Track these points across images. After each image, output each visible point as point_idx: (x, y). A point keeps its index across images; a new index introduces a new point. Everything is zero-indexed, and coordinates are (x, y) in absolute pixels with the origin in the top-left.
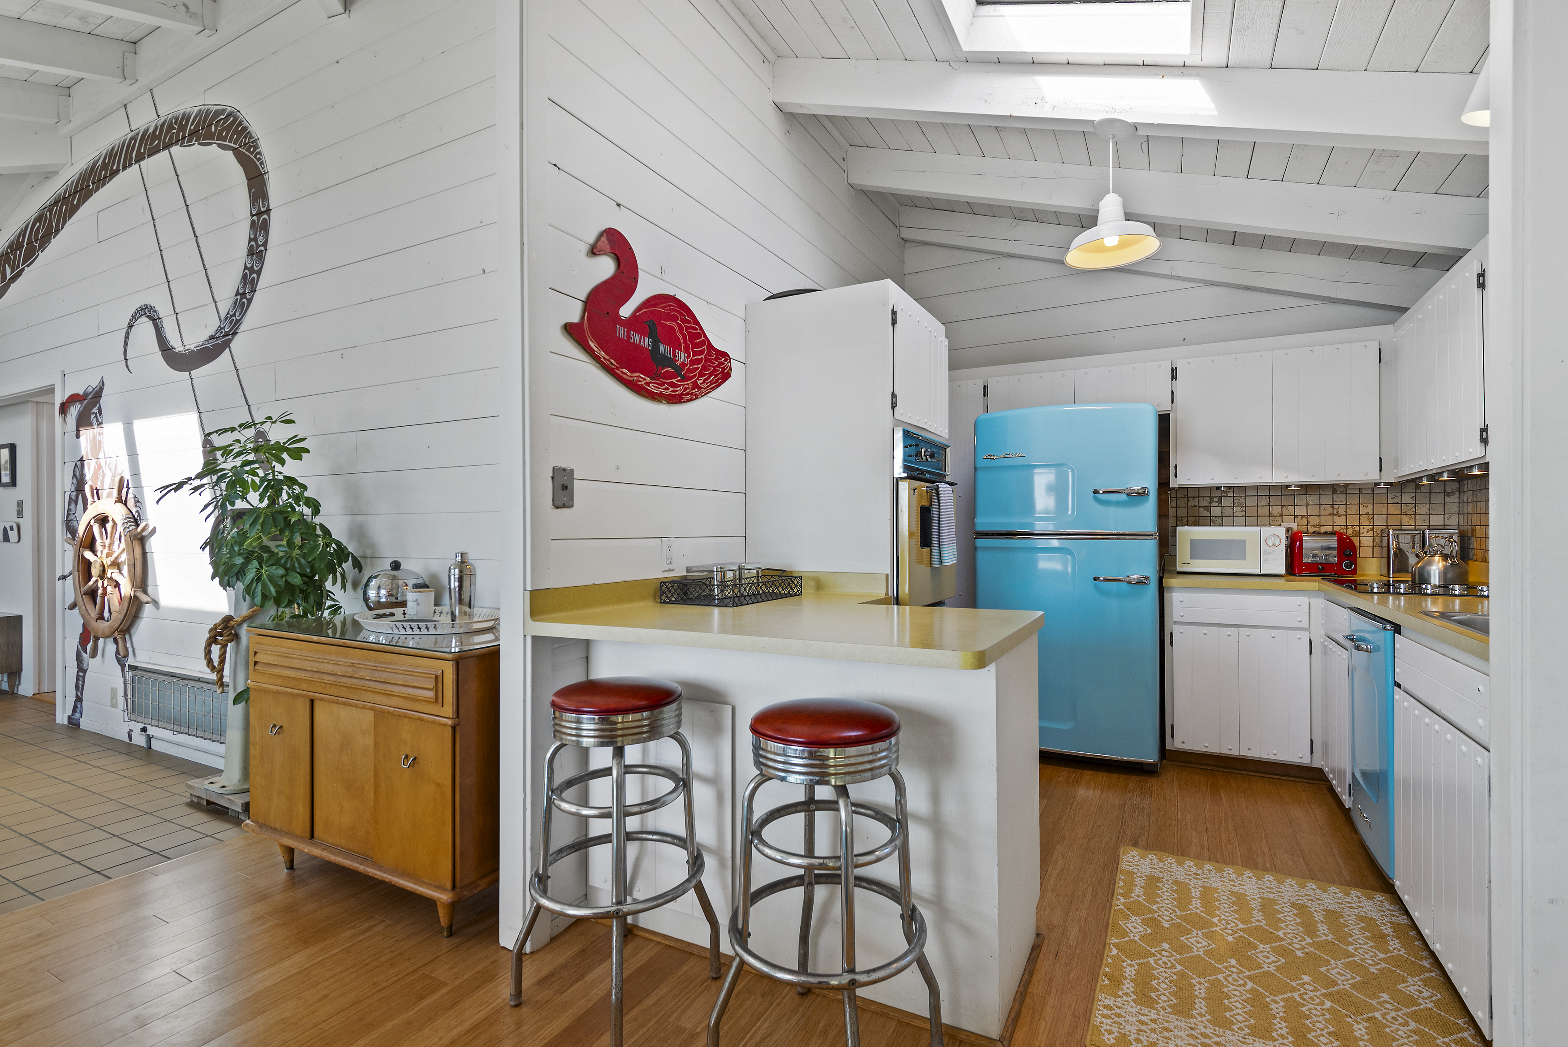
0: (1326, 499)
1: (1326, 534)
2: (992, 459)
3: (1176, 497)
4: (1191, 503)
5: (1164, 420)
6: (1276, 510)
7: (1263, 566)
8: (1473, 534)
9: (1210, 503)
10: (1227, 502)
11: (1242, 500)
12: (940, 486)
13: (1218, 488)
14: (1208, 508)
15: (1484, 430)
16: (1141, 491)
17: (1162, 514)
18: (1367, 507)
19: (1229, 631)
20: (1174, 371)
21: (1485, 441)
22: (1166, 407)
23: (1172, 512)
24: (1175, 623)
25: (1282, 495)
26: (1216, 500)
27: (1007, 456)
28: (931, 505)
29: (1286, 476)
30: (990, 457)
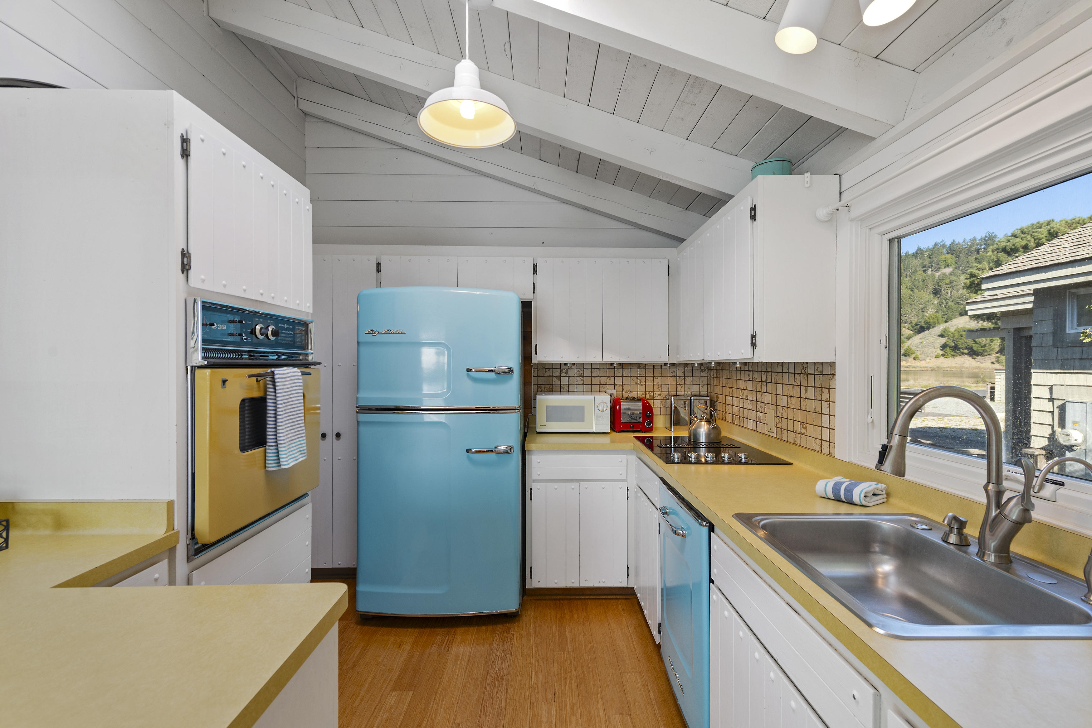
0: (634, 373)
1: (634, 399)
2: (374, 335)
3: (537, 369)
4: (547, 374)
5: (526, 307)
6: (603, 380)
7: (596, 426)
8: (717, 399)
9: (561, 374)
10: (572, 373)
11: (582, 372)
12: (276, 372)
13: (566, 364)
14: (559, 378)
15: (754, 336)
16: (507, 371)
17: (526, 381)
18: (657, 378)
19: (573, 485)
20: (535, 266)
21: (754, 345)
22: (528, 296)
23: (534, 380)
24: (534, 481)
25: (607, 369)
26: (564, 371)
27: (388, 333)
28: (266, 395)
29: (611, 357)
30: (372, 333)
